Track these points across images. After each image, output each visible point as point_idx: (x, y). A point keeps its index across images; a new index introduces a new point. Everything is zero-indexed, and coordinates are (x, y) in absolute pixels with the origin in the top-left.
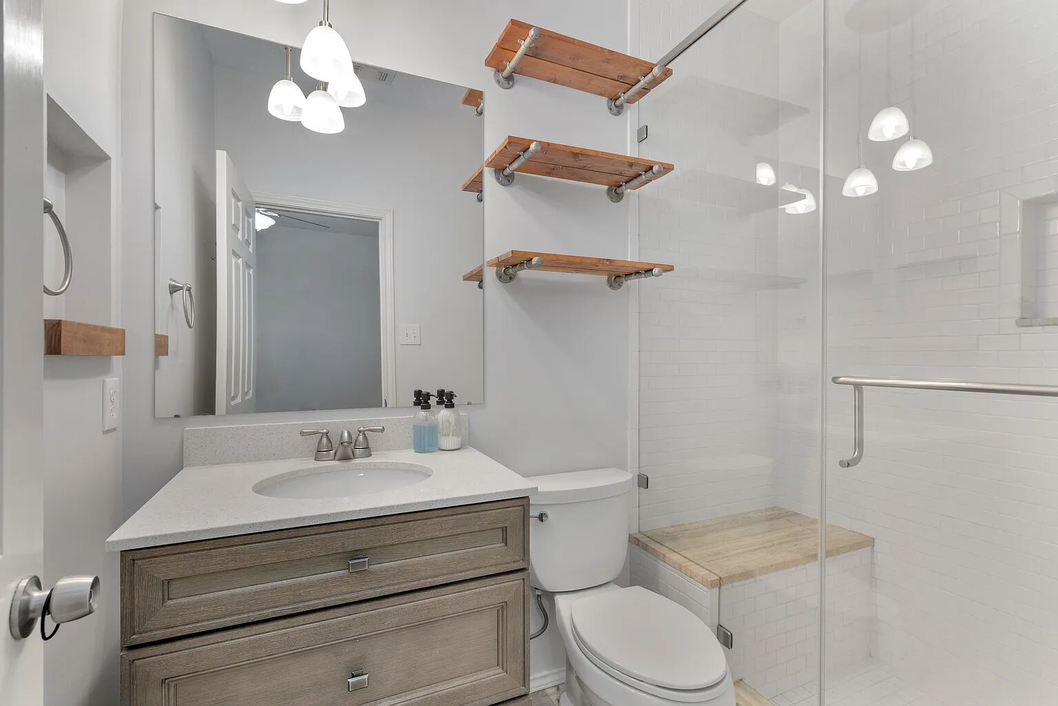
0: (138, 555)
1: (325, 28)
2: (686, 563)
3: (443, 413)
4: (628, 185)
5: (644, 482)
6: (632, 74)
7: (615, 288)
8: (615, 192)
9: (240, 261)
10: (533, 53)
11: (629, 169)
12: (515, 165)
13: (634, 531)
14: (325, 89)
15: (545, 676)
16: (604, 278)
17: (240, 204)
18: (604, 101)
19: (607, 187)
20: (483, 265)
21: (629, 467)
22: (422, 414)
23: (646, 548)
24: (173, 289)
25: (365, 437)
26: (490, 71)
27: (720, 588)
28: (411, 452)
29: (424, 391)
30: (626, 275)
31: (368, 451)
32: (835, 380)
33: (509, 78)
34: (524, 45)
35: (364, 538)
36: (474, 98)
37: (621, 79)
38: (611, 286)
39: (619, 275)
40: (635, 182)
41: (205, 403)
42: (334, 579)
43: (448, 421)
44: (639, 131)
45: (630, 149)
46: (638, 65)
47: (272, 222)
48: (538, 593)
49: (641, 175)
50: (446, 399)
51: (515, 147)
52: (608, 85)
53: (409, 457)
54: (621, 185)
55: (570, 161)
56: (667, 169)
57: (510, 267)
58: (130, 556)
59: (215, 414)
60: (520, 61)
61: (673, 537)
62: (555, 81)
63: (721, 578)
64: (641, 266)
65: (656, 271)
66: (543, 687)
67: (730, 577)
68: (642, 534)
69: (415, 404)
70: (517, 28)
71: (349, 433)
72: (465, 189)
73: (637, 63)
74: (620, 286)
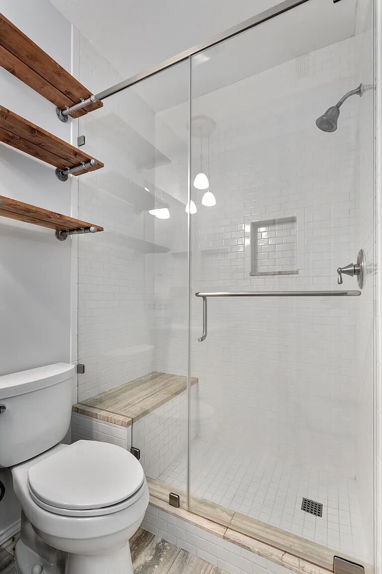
2: (111, 415)
4: (73, 170)
5: (81, 369)
6: (77, 94)
7: (61, 239)
8: (62, 174)
11: (73, 157)
13: (75, 403)
16: (53, 231)
19: (56, 168)
21: (71, 361)
27: (132, 425)
30: (70, 230)
32: (197, 295)
37: (68, 94)
38: (58, 237)
39: (65, 230)
40: (77, 169)
44: (79, 139)
46: (80, 88)
49: (81, 164)
52: (61, 98)
54: (67, 169)
55: (27, 134)
56: (99, 165)
61: (101, 401)
63: (133, 419)
64: (81, 223)
65: (93, 229)
67: (137, 417)
68: (80, 404)
73: (80, 86)
74: (65, 239)
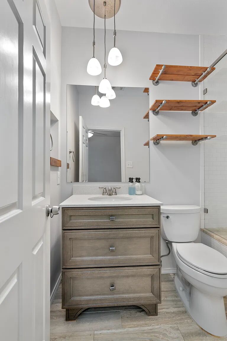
0: (65, 209)
1: (105, 79)
3: (137, 184)
4: (199, 110)
5: (206, 211)
6: (200, 72)
7: (195, 145)
8: (195, 113)
9: (85, 145)
10: (164, 73)
11: (198, 104)
12: (159, 108)
13: (203, 227)
14: (105, 96)
15: (170, 270)
16: (191, 142)
17: (85, 130)
18: (190, 83)
19: (191, 111)
20: (149, 140)
21: (200, 205)
22: (131, 184)
23: (206, 233)
24: (70, 152)
25: (115, 190)
26: (151, 81)
28: (128, 195)
29: (131, 177)
30: (198, 140)
31: (116, 194)
33: (157, 82)
34: (161, 71)
35: (113, 212)
36: (146, 90)
37: (196, 75)
38: (193, 144)
39: (196, 140)
40: (201, 108)
41: (77, 179)
42: (106, 221)
43: (138, 186)
44: (204, 91)
45: (200, 97)
46: (201, 69)
47: (92, 135)
48: (167, 242)
49: (203, 106)
50: (138, 180)
51: (158, 103)
52: (192, 78)
53: (127, 196)
54: (197, 110)
55: (177, 105)
56: (213, 102)
57: (157, 140)
58: (64, 209)
59: (79, 182)
60: (160, 76)
61: (218, 231)
62: (172, 80)
64: (203, 136)
65: (209, 137)
66: (169, 273)
68: (206, 229)
69: (129, 181)
70: (158, 67)
71: (111, 188)
72: (144, 118)
73: (201, 68)
74: (197, 144)
